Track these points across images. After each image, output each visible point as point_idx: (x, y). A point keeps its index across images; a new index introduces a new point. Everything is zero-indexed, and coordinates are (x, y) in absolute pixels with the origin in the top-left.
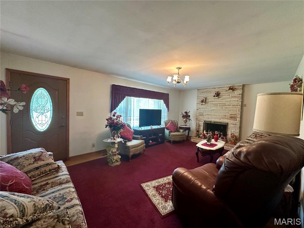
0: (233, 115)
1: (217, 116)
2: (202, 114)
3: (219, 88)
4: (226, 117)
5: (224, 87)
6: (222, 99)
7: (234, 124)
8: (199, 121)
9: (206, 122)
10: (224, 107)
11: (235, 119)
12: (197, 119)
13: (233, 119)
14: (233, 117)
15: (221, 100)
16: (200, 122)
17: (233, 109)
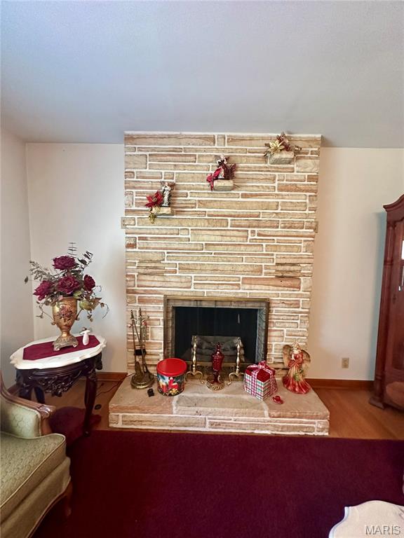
0: (287, 268)
1: (223, 272)
2: (154, 269)
3: (232, 140)
4: (263, 276)
5: (251, 139)
6: (244, 196)
7: (290, 305)
8: (141, 301)
9: (179, 304)
10: (253, 232)
11: (295, 282)
12: (134, 292)
13: (289, 283)
14: (287, 277)
15: (241, 199)
16: (149, 307)
17: (286, 241)
